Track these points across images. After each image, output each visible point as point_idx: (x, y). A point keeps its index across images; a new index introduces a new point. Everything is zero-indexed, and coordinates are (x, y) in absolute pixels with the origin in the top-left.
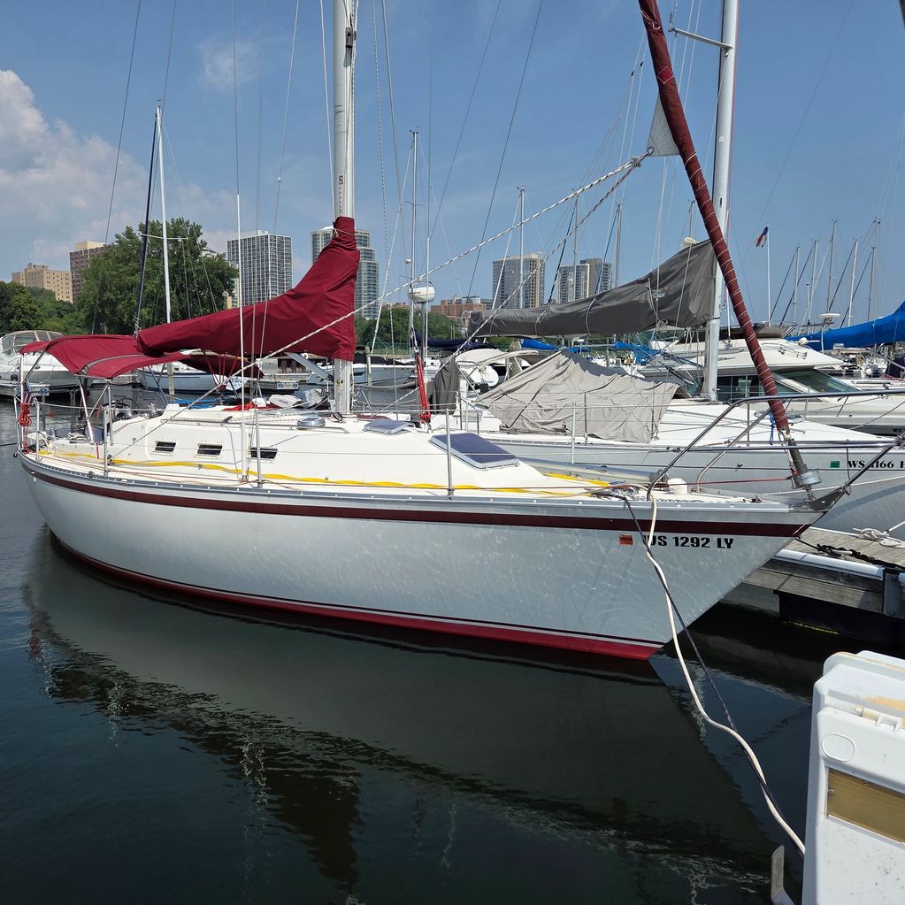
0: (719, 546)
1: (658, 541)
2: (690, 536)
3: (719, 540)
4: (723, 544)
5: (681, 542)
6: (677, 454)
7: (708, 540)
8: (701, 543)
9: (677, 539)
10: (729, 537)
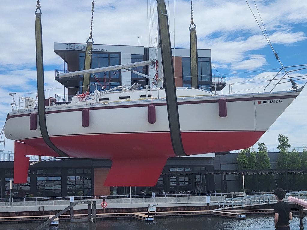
0: (280, 102)
1: (266, 102)
2: (273, 100)
3: (280, 100)
4: (280, 101)
5: (271, 102)
6: (270, 81)
7: (277, 101)
8: (276, 101)
9: (270, 101)
10: (281, 99)
